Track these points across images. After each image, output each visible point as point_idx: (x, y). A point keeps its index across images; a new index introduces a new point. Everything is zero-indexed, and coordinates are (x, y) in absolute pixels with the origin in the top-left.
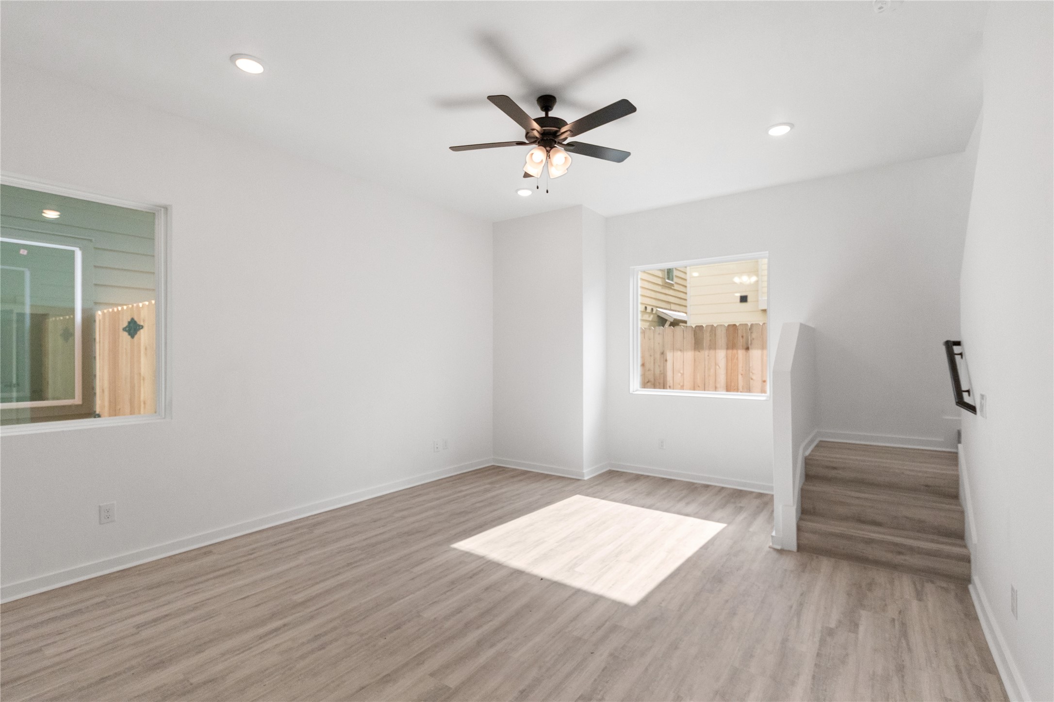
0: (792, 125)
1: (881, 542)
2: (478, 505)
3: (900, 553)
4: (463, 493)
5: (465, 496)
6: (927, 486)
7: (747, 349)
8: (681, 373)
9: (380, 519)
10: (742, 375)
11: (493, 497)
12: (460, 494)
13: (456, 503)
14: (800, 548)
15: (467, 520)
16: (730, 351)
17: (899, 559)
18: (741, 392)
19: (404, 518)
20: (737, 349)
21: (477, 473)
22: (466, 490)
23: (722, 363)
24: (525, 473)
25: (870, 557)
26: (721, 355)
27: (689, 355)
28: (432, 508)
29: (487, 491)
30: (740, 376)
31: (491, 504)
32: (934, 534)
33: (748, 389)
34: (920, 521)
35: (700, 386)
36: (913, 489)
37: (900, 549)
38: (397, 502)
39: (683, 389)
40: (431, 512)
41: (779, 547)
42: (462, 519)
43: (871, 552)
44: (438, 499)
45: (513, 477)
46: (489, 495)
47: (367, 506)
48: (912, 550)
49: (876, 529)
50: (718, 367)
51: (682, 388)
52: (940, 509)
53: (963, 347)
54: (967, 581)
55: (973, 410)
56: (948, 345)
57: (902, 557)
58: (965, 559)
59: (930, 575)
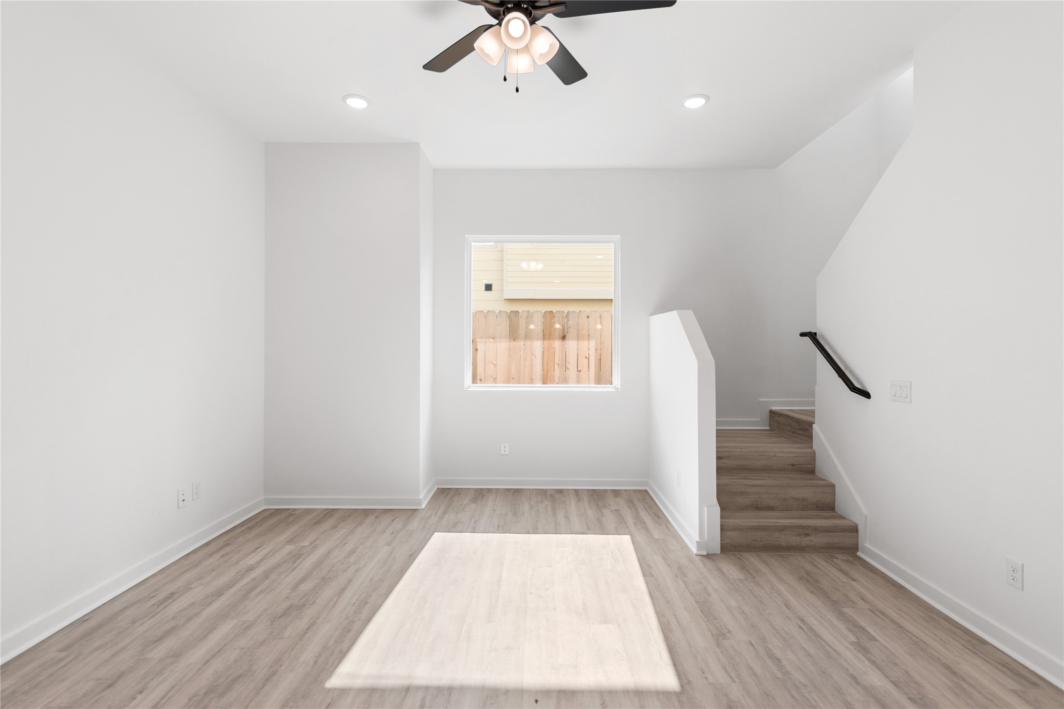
0: (707, 98)
1: (792, 527)
2: (305, 587)
3: (807, 535)
4: (259, 571)
5: (266, 575)
6: (793, 465)
7: (564, 338)
8: (494, 364)
9: (121, 676)
10: (558, 365)
11: (318, 565)
12: (253, 575)
13: (261, 592)
14: (724, 548)
15: (312, 624)
16: (546, 342)
17: (806, 541)
18: (557, 384)
19: (176, 656)
20: (554, 339)
21: (251, 528)
22: (259, 563)
23: (538, 353)
24: (329, 513)
25: (783, 544)
26: (538, 345)
27: (503, 345)
28: (222, 616)
29: (297, 557)
30: (556, 366)
31: (325, 581)
32: (813, 509)
33: (564, 380)
34: (804, 500)
35: (514, 377)
36: (782, 470)
37: (806, 531)
38: (134, 622)
39: (496, 383)
40: (226, 628)
41: (705, 553)
42: (302, 624)
43: (785, 539)
44: (219, 593)
45: (317, 523)
46: (308, 563)
47: (62, 650)
48: (816, 530)
49: (769, 513)
50: (534, 357)
51: (495, 380)
52: (818, 486)
53: (823, 337)
54: (856, 548)
55: (867, 395)
56: (813, 336)
57: (808, 538)
58: (854, 529)
59: (829, 550)
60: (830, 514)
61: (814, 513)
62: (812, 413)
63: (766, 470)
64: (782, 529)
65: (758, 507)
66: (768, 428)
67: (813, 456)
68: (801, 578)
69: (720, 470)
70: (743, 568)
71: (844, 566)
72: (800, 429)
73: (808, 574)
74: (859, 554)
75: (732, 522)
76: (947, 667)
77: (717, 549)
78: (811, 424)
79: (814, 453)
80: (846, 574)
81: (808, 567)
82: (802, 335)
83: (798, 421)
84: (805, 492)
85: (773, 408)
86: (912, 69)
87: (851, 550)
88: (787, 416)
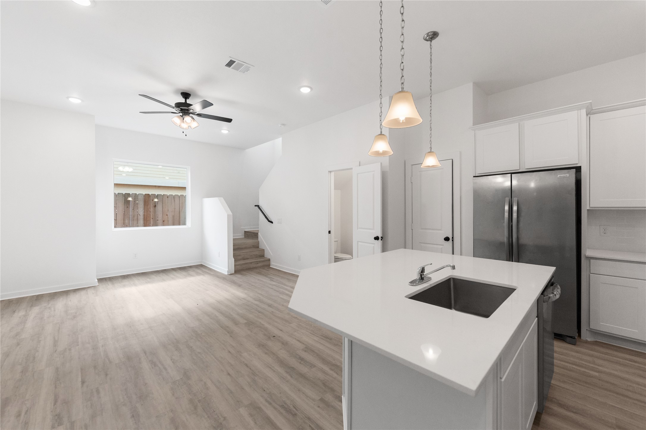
1: (254, 262)
3: (258, 263)
6: (253, 246)
7: (155, 206)
14: (235, 271)
17: (258, 265)
25: (252, 267)
32: (259, 257)
34: (256, 255)
36: (250, 248)
37: (257, 263)
41: (230, 274)
48: (260, 262)
49: (247, 260)
52: (260, 250)
53: (261, 207)
54: (270, 265)
55: (272, 222)
56: (258, 206)
57: (258, 264)
58: (269, 260)
59: (263, 267)
60: (263, 258)
61: (259, 258)
62: (258, 231)
63: (246, 248)
64: (251, 263)
65: (244, 259)
66: (244, 237)
67: (258, 243)
68: (257, 273)
69: (234, 250)
70: (241, 274)
71: (267, 269)
72: (254, 235)
73: (258, 272)
74: (271, 266)
75: (237, 263)
76: (287, 279)
77: (233, 272)
78: (257, 234)
79: (259, 241)
80: (268, 270)
81: (258, 271)
82: (255, 206)
83: (254, 233)
84: (257, 253)
85: (246, 230)
86: (281, 138)
87: (268, 266)
88: (250, 232)
